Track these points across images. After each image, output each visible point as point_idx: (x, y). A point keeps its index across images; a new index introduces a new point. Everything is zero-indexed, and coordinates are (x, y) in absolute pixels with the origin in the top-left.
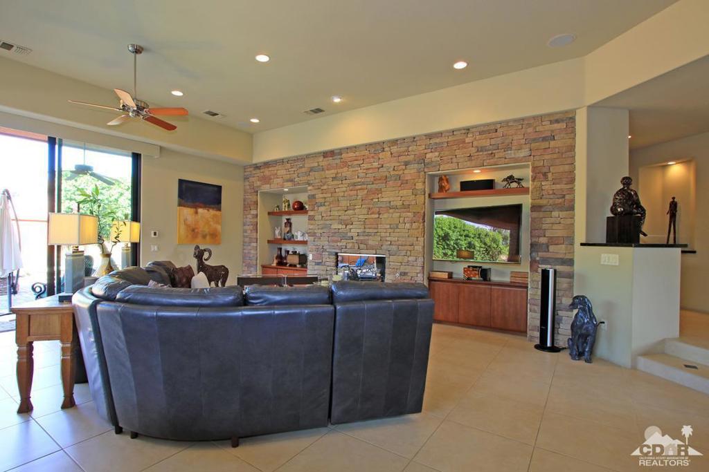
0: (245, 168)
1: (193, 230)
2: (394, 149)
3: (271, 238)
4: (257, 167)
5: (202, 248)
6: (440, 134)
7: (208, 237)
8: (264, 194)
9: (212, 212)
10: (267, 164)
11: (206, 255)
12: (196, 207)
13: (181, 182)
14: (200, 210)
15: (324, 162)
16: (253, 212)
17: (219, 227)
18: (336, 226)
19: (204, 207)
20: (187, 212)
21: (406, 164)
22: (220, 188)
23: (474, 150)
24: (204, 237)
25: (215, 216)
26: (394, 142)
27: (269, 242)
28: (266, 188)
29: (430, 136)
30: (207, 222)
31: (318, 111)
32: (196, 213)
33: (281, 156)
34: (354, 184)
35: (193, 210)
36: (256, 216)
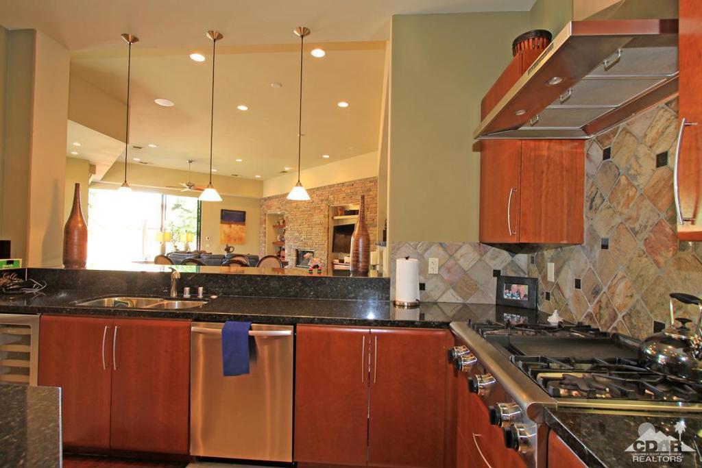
0: (260, 200)
1: (229, 236)
2: (318, 193)
3: (275, 241)
4: (265, 199)
5: (229, 246)
6: (333, 185)
7: (237, 241)
8: (270, 215)
9: (240, 226)
10: (270, 198)
11: (231, 250)
12: (230, 224)
13: (222, 211)
14: (233, 226)
16: (264, 226)
17: (244, 235)
18: (296, 234)
19: (235, 224)
20: (226, 227)
21: (322, 201)
22: (244, 212)
23: (345, 195)
24: (235, 240)
25: (241, 228)
26: (318, 189)
27: (274, 243)
28: (269, 212)
29: (330, 186)
30: (237, 232)
31: (284, 172)
32: (231, 227)
33: (276, 194)
34: (303, 211)
35: (228, 226)
36: (265, 228)
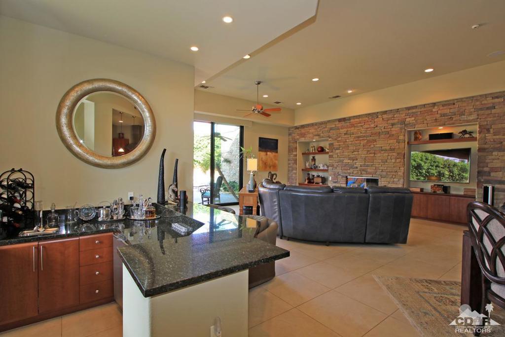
0: (289, 129)
2: (385, 116)
3: (304, 168)
4: (297, 128)
5: (273, 173)
6: (416, 107)
7: (272, 168)
8: (301, 143)
9: (274, 154)
10: (303, 126)
11: (274, 177)
12: (266, 152)
13: (260, 138)
14: (268, 153)
15: (339, 125)
16: (295, 153)
17: (277, 162)
18: (346, 161)
19: (270, 151)
20: (263, 154)
21: (393, 125)
22: (277, 140)
23: (438, 116)
24: (270, 167)
25: (275, 156)
26: (385, 112)
27: (303, 170)
28: (303, 140)
29: (409, 109)
30: (272, 159)
31: (338, 97)
32: (267, 154)
33: (312, 122)
34: (359, 137)
35: (265, 153)
36: (296, 155)
